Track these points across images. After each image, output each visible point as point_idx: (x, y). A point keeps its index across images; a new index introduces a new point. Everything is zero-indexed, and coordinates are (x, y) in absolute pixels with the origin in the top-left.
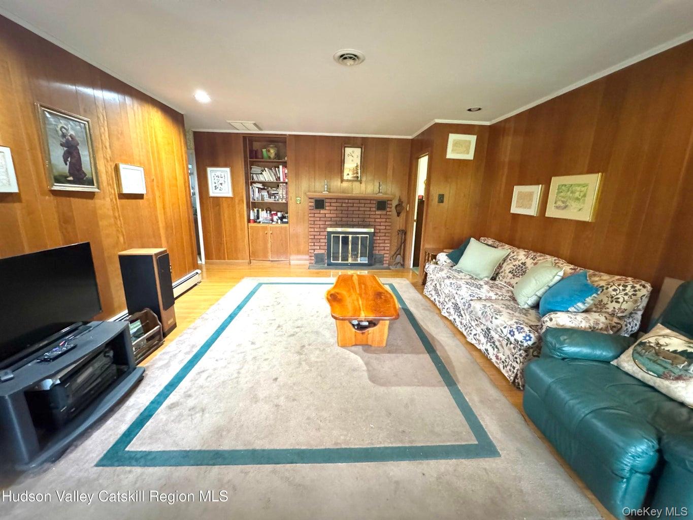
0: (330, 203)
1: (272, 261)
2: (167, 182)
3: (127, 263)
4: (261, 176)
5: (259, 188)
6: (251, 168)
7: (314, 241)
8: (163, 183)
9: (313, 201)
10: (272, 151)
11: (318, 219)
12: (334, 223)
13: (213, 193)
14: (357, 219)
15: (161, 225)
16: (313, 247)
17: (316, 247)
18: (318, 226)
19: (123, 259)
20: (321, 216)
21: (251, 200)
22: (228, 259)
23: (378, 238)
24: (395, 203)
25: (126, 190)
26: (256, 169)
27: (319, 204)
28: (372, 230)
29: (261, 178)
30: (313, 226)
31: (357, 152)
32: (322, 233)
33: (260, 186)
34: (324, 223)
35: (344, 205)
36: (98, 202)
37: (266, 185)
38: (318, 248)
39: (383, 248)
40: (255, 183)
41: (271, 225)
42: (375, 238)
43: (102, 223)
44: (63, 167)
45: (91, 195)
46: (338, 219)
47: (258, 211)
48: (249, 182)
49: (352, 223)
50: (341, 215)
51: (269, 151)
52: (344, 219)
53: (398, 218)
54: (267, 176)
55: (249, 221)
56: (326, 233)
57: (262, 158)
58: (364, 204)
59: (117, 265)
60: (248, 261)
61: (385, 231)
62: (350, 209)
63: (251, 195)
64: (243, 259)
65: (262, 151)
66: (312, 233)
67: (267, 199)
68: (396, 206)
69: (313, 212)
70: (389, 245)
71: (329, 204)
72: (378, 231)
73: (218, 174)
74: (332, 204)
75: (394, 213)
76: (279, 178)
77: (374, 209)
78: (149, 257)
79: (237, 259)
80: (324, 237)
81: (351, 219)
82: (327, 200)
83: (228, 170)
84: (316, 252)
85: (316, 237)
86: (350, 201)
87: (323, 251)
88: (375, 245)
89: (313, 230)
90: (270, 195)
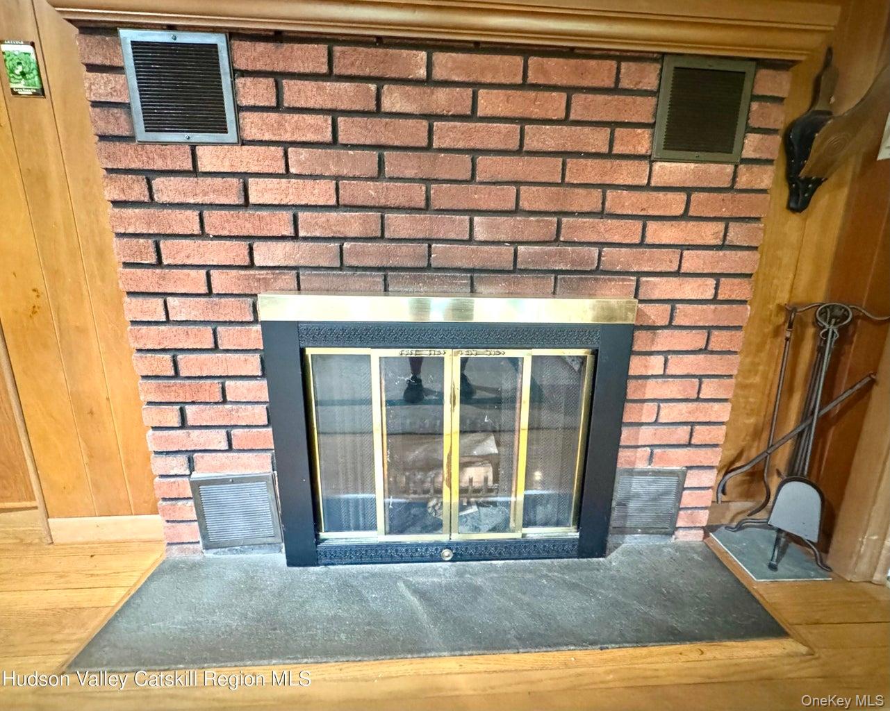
0: (278, 77)
7: (178, 392)
11: (187, 221)
12: (325, 255)
14: (506, 228)
16: (182, 439)
17: (196, 439)
30: (148, 280)
34: (236, 253)
35: (394, 100)
38: (217, 439)
46: (353, 224)
49: (461, 256)
50: (370, 192)
52: (399, 224)
53: (795, 219)
56: (254, 337)
58: (560, 99)
61: (706, 315)
62: (446, 135)
66: (152, 338)
72: (657, 314)
74: (295, 93)
77: (642, 142)
81: (456, 226)
85: (189, 365)
86: (446, 64)
89: (155, 309)
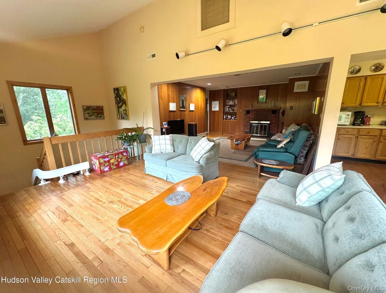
1: (230, 133)
2: (199, 107)
3: (189, 125)
4: (229, 103)
5: (228, 107)
6: (226, 100)
7: (245, 126)
8: (198, 108)
9: (245, 111)
10: (233, 94)
12: (253, 119)
13: (213, 109)
14: (263, 118)
15: (197, 118)
17: (245, 129)
18: (247, 121)
19: (188, 124)
20: (248, 117)
21: (225, 112)
22: (216, 132)
23: (272, 126)
24: (281, 111)
25: (191, 110)
26: (228, 101)
27: (248, 112)
28: (269, 122)
29: (229, 104)
31: (264, 91)
32: (248, 123)
33: (229, 106)
34: (249, 119)
35: (258, 112)
36: (186, 112)
37: (231, 106)
39: (274, 130)
40: (227, 105)
41: (230, 120)
42: (270, 126)
43: (186, 117)
44: (181, 105)
45: (184, 111)
46: (255, 118)
47: (227, 116)
48: (225, 105)
50: (256, 116)
51: (232, 94)
52: (257, 118)
54: (231, 103)
55: (223, 119)
56: (249, 123)
57: (230, 96)
58: (266, 112)
59: (187, 125)
60: (222, 133)
61: (275, 123)
62: (260, 114)
63: (225, 110)
64: (220, 132)
65: (230, 94)
67: (231, 111)
68: (282, 112)
69: (246, 115)
70: (277, 129)
71: (251, 112)
72: (272, 123)
73: (215, 103)
74: (253, 112)
75: (281, 115)
76: (235, 103)
77: (271, 114)
78: (193, 124)
79: (219, 132)
80: (249, 125)
81: (260, 118)
82: (251, 111)
83: (218, 102)
84: (245, 131)
86: (260, 111)
87: (248, 130)
88: (270, 129)
89: (245, 122)
90: (232, 110)
